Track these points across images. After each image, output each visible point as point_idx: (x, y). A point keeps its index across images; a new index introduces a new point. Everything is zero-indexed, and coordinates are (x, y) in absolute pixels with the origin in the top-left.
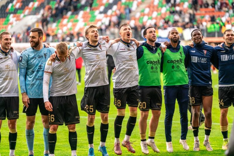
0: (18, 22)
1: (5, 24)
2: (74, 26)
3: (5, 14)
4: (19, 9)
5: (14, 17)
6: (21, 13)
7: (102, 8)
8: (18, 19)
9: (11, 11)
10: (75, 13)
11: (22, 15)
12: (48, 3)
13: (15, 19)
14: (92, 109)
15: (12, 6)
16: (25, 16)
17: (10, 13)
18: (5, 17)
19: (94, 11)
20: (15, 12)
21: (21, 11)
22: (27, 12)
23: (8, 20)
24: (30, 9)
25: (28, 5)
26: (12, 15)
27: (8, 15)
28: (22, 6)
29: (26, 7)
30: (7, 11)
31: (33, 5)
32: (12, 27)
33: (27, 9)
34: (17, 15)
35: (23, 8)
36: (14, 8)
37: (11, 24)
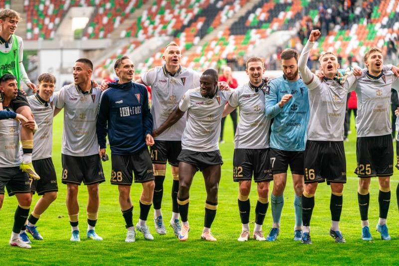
0: (263, 40)
1: (245, 44)
2: (344, 46)
3: (244, 28)
4: (265, 21)
5: (257, 33)
6: (267, 28)
7: (385, 20)
8: (264, 37)
9: (252, 25)
10: (346, 27)
11: (269, 31)
12: (307, 13)
13: (259, 36)
14: (369, 169)
15: (255, 18)
16: (273, 31)
17: (251, 28)
18: (244, 33)
19: (374, 24)
20: (259, 25)
21: (267, 25)
22: (276, 25)
23: (249, 38)
24: (280, 21)
25: (277, 16)
26: (253, 31)
27: (249, 31)
28: (269, 18)
29: (275, 19)
30: (248, 24)
31: (285, 16)
32: (254, 47)
33: (276, 22)
34: (263, 30)
35: (269, 20)
36: (257, 20)
37: (253, 43)
